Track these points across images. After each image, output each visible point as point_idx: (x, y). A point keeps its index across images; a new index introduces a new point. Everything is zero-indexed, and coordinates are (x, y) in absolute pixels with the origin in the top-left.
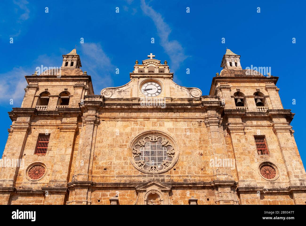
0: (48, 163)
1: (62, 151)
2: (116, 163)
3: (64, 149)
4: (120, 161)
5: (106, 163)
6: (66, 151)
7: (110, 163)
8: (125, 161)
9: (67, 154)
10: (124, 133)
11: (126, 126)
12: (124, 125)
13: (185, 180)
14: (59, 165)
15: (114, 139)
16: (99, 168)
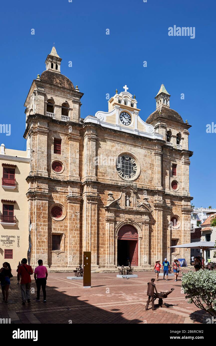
0: (64, 162)
1: (73, 155)
2: (108, 171)
3: (74, 154)
4: (111, 170)
5: (103, 170)
6: (76, 156)
7: (106, 170)
8: (114, 171)
9: (77, 158)
10: (112, 151)
11: (113, 146)
12: (112, 145)
13: (142, 187)
14: (73, 165)
15: (106, 154)
16: (100, 173)
